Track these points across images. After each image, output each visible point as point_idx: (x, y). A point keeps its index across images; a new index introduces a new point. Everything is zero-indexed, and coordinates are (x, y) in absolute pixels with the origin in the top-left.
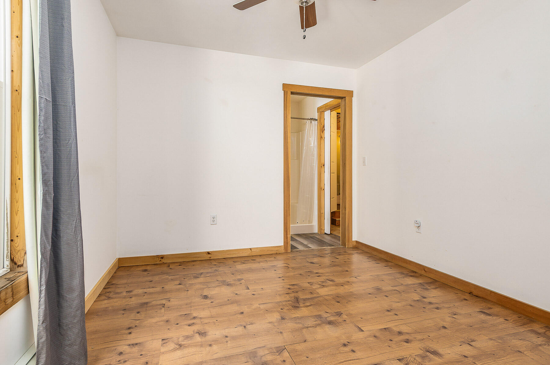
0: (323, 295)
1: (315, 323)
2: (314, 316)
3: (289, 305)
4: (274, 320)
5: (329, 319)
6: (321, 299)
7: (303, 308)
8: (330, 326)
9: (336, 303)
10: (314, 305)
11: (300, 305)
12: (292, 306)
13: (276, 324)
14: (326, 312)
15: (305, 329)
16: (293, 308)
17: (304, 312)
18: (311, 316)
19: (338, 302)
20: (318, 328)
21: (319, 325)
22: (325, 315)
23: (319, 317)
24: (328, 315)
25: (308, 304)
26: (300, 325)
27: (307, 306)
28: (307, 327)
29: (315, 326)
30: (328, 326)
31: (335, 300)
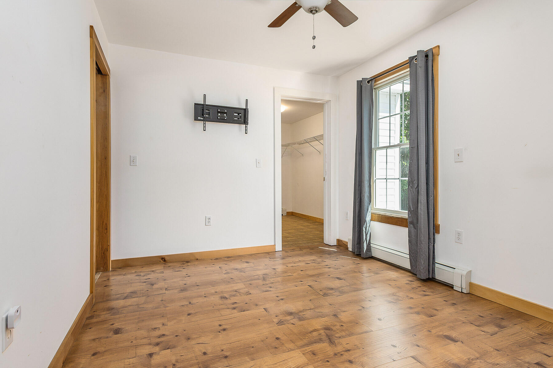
0: (297, 350)
1: (304, 313)
2: (305, 320)
3: (337, 331)
4: (343, 314)
5: (292, 317)
6: (300, 343)
7: (320, 328)
8: (291, 311)
9: (280, 337)
10: (307, 333)
11: (323, 331)
12: (332, 330)
13: (339, 311)
14: (293, 324)
15: (312, 308)
16: (330, 327)
17: (317, 324)
18: (308, 319)
19: (277, 339)
20: (302, 309)
21: (301, 312)
22: (295, 321)
23: (301, 319)
24: (292, 321)
25: (315, 334)
26: (317, 310)
27: (315, 330)
28: (310, 309)
29: (303, 311)
30: (293, 311)
31: (281, 341)
